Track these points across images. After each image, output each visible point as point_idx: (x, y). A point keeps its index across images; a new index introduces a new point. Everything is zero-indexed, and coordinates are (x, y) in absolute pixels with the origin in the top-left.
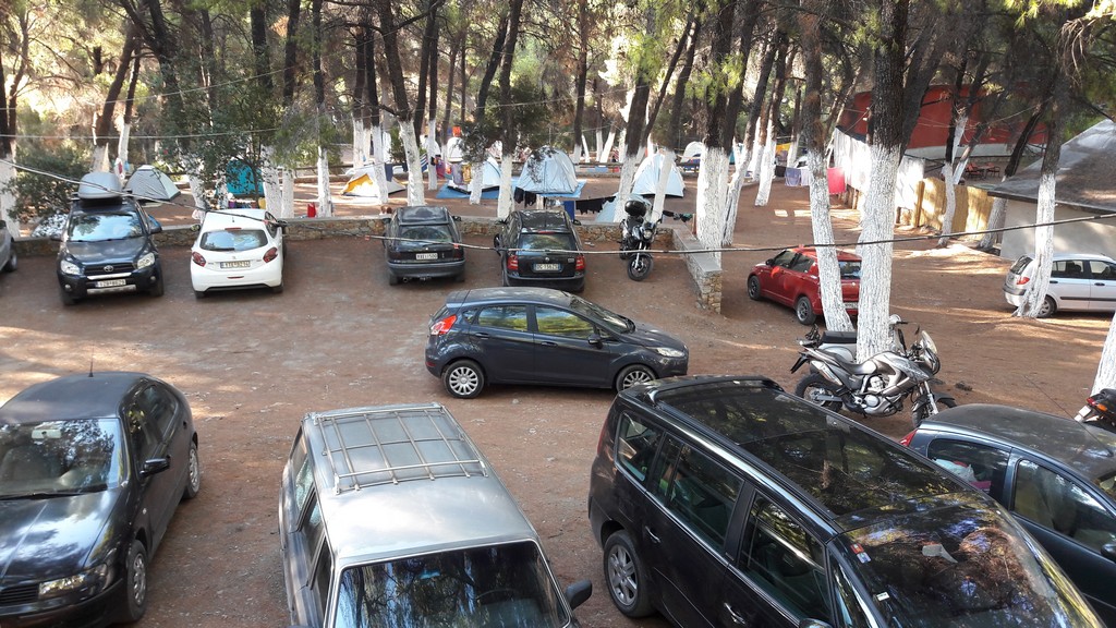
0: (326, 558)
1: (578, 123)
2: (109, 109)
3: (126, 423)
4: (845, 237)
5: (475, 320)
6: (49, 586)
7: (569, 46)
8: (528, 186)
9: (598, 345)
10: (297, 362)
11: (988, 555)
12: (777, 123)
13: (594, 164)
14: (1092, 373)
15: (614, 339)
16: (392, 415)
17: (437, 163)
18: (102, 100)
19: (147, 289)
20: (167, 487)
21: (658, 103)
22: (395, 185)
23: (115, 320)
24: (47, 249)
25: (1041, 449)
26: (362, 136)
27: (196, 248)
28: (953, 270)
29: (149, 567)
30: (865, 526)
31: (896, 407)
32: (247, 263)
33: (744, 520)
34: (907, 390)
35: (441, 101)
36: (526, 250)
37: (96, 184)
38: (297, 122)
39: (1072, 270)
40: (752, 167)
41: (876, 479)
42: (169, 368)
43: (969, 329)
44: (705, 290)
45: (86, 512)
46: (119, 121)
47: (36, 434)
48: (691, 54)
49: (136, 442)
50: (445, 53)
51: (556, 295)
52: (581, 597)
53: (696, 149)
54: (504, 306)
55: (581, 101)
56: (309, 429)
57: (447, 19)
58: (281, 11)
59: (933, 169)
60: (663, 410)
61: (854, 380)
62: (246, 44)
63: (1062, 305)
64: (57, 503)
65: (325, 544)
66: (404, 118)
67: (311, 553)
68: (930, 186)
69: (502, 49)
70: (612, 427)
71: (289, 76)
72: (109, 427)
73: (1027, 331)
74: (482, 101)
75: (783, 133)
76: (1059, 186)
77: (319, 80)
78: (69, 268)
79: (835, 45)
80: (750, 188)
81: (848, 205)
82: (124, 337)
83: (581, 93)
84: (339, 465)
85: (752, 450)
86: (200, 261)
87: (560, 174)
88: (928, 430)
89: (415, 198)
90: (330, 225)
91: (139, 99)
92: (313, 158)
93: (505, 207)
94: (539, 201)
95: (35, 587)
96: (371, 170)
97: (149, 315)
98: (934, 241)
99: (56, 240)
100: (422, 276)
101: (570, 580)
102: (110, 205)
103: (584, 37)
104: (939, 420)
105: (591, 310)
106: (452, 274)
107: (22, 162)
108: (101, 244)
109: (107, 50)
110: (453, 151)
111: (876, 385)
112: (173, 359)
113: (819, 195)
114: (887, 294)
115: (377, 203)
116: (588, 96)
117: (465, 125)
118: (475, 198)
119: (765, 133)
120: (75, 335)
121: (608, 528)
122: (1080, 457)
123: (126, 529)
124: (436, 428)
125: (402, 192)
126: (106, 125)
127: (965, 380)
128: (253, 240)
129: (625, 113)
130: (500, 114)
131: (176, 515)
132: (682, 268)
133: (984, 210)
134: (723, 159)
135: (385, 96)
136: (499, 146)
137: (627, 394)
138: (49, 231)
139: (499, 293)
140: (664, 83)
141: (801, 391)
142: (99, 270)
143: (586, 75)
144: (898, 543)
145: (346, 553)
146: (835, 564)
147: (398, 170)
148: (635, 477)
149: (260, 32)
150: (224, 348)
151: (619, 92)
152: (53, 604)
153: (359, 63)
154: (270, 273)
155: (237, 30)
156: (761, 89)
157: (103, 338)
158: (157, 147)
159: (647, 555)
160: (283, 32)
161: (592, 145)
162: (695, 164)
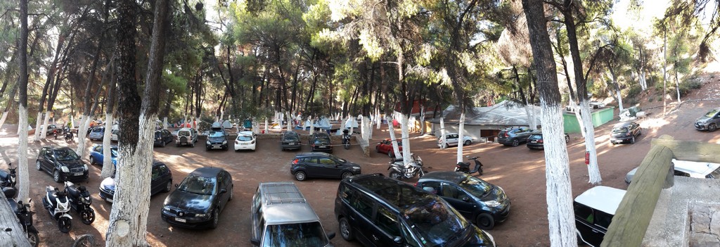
0: (263, 222)
1: (330, 111)
2: (220, 108)
3: (217, 180)
4: (398, 135)
5: (304, 161)
6: (197, 215)
7: (327, 93)
8: (317, 126)
9: (336, 167)
10: (257, 169)
11: (440, 209)
12: (380, 109)
13: (335, 120)
14: (456, 159)
15: (341, 165)
16: (281, 185)
17: (295, 121)
18: (218, 106)
19: (224, 149)
20: (225, 197)
21: (350, 105)
22: (284, 126)
23: (217, 155)
24: (204, 138)
25: (447, 180)
26: (277, 114)
27: (236, 140)
28: (425, 140)
29: (219, 216)
30: (409, 208)
31: (414, 175)
32: (247, 144)
33: (376, 211)
34: (416, 171)
35: (296, 106)
36: (317, 142)
37: (216, 125)
38: (262, 111)
39: (450, 137)
40: (375, 120)
41: (412, 196)
42: (228, 167)
43: (430, 153)
44: (365, 151)
45: (206, 199)
46: (222, 111)
47: (199, 179)
48: (358, 94)
49: (219, 184)
50: (298, 94)
51: (325, 154)
52: (332, 237)
53: (361, 116)
54: (311, 157)
55: (331, 106)
56: (260, 187)
57: (298, 87)
58: (259, 86)
59: (418, 118)
60: (354, 185)
61: (404, 170)
62: (251, 93)
63: (450, 145)
64: (200, 195)
65: (263, 219)
66: (287, 110)
67: (259, 220)
68: (417, 122)
69: (311, 94)
70: (340, 189)
71: (260, 100)
72: (214, 180)
73: (443, 152)
74: (306, 106)
75: (382, 112)
76: (444, 120)
77: (267, 101)
78: (208, 143)
79: (392, 92)
80: (375, 125)
81: (399, 128)
82: (218, 159)
83: (331, 104)
84: (267, 198)
85: (378, 193)
86: (237, 143)
87: (326, 123)
88: (421, 180)
89: (289, 129)
90: (268, 135)
91: (226, 106)
92: (265, 120)
93: (312, 132)
94: (321, 130)
95: (195, 215)
96: (279, 122)
97: (224, 154)
98: (420, 134)
99: (206, 136)
100: (290, 149)
101: (330, 231)
102: (218, 129)
103: (331, 90)
104: (424, 178)
105: (335, 158)
106: (297, 149)
107: (202, 119)
108: (215, 138)
109: (221, 95)
110: (299, 118)
111: (409, 172)
112: (229, 166)
113: (390, 126)
114: (409, 148)
115: (280, 130)
116: (333, 104)
117: (302, 111)
118: (304, 129)
119: (377, 112)
120: (208, 158)
121: (340, 217)
122: (456, 179)
123: (215, 205)
124: (293, 189)
125: (286, 128)
126: (219, 111)
127: (430, 166)
128: (249, 139)
129: (342, 108)
130: (311, 109)
131: (227, 204)
132: (359, 146)
133: (430, 126)
134: (367, 119)
135: (283, 105)
136: (310, 117)
137: (344, 180)
138: (205, 134)
139: (310, 154)
140: (352, 100)
141: (391, 175)
142: (214, 144)
143: (332, 99)
144: (417, 211)
145: (268, 222)
146: (400, 221)
147: (285, 122)
148: (347, 203)
149: (255, 90)
150: (241, 164)
151: (340, 103)
152: (197, 219)
153: (277, 97)
154: (252, 146)
155: (249, 90)
156: (376, 102)
157: (213, 159)
158: (230, 116)
159: (351, 224)
160: (260, 90)
161: (334, 116)
162: (360, 120)
